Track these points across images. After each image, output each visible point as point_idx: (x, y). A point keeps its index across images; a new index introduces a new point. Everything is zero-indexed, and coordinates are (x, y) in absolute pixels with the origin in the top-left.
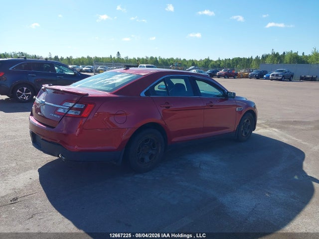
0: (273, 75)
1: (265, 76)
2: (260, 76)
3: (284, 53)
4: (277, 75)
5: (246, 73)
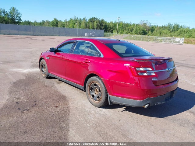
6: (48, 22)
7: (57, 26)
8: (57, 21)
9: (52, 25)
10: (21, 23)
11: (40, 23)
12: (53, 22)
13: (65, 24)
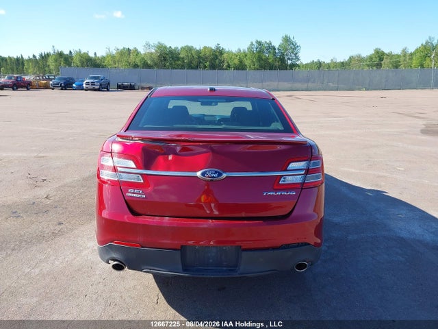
0: (87, 84)
1: (74, 85)
2: (67, 85)
3: (70, 52)
4: (93, 84)
5: (44, 82)
6: (360, 60)
7: (379, 65)
8: (383, 54)
9: (368, 66)
10: (298, 66)
11: (343, 63)
12: (371, 58)
13: (402, 59)
